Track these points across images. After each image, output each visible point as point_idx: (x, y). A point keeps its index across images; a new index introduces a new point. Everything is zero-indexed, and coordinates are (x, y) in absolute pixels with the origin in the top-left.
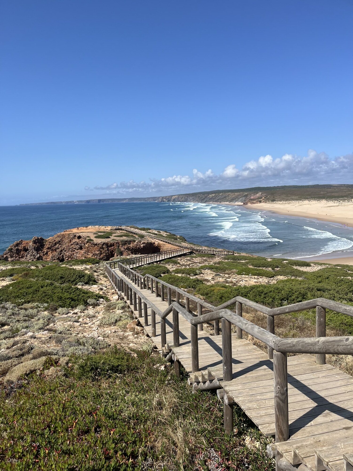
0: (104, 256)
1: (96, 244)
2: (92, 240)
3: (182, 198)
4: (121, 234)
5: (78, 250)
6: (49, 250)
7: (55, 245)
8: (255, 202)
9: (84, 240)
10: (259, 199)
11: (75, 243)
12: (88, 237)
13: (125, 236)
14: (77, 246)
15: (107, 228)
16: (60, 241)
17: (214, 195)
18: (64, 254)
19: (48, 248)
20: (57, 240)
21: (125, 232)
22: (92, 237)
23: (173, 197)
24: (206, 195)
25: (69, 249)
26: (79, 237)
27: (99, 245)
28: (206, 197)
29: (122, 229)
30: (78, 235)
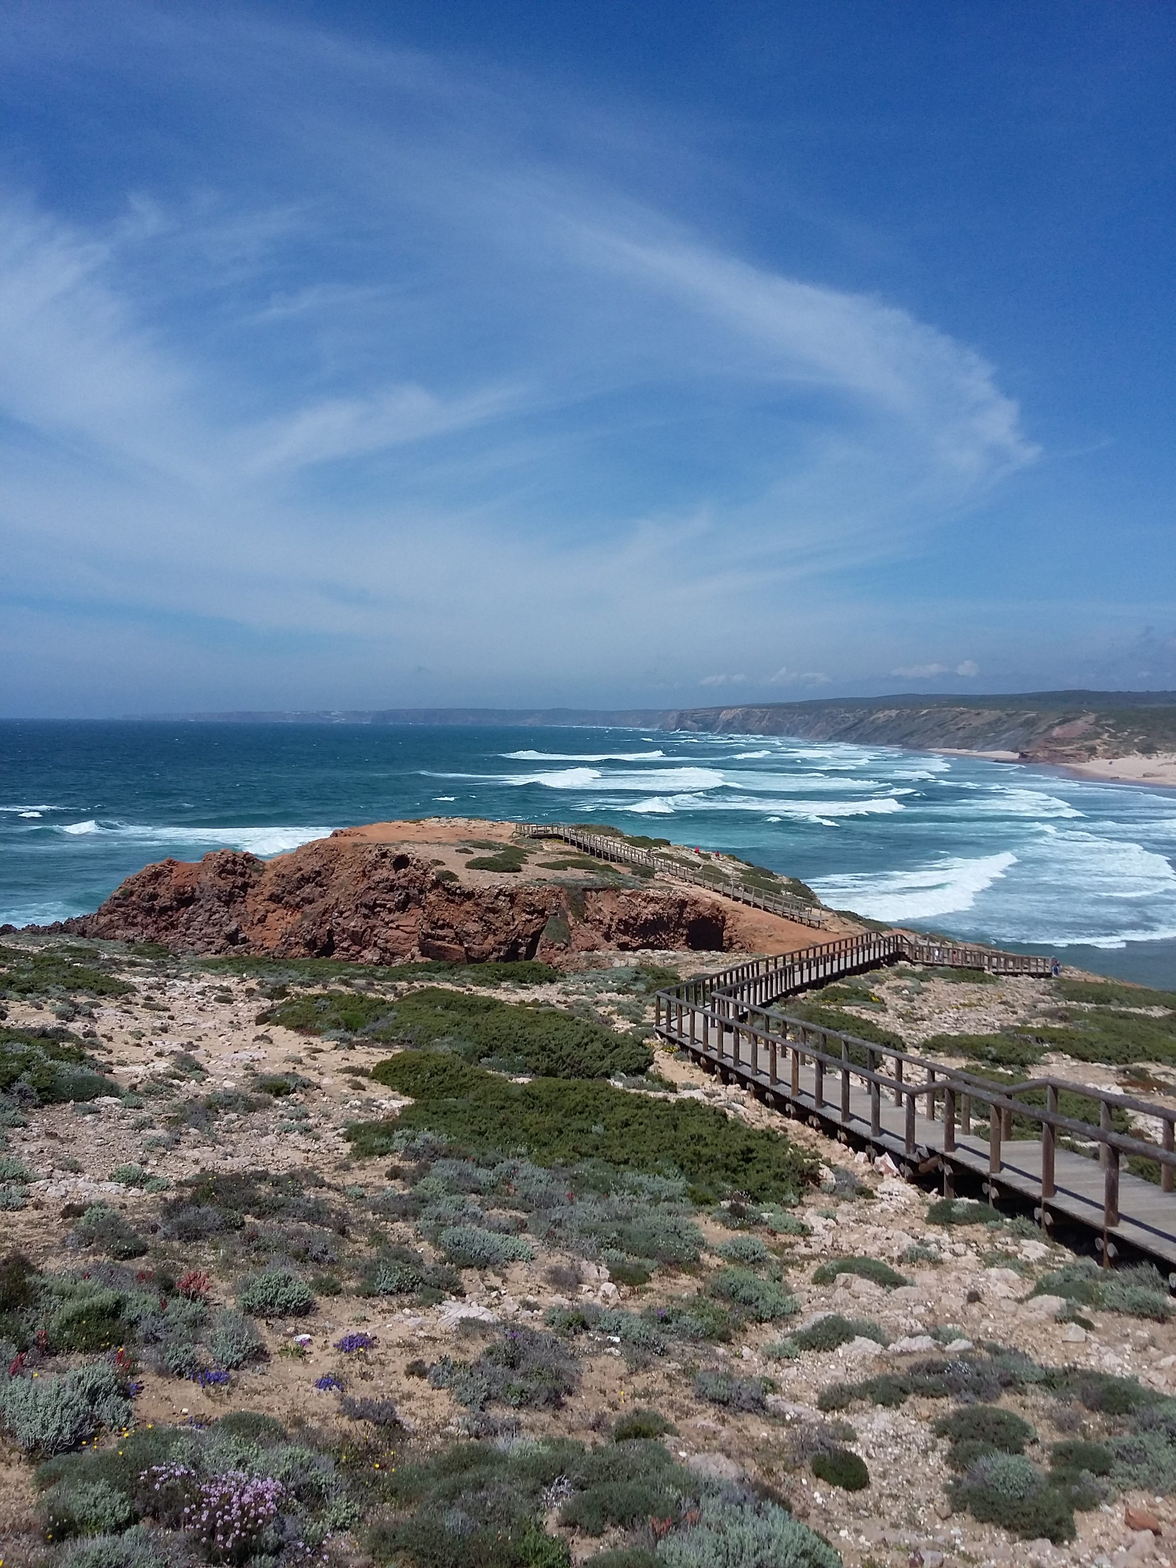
0: (500, 943)
1: (470, 895)
2: (452, 877)
3: (760, 720)
4: (561, 858)
5: (390, 911)
6: (273, 906)
7: (298, 888)
8: (1068, 749)
9: (418, 873)
10: (1086, 739)
11: (381, 885)
12: (438, 863)
13: (577, 865)
14: (387, 897)
15: (499, 831)
16: (319, 873)
17: (894, 713)
18: (338, 924)
19: (274, 898)
20: (309, 868)
21: (575, 849)
22: (456, 864)
23: (725, 716)
24: (860, 713)
25: (357, 907)
26: (402, 862)
27: (480, 897)
28: (861, 720)
29: (560, 837)
30: (398, 853)
